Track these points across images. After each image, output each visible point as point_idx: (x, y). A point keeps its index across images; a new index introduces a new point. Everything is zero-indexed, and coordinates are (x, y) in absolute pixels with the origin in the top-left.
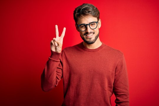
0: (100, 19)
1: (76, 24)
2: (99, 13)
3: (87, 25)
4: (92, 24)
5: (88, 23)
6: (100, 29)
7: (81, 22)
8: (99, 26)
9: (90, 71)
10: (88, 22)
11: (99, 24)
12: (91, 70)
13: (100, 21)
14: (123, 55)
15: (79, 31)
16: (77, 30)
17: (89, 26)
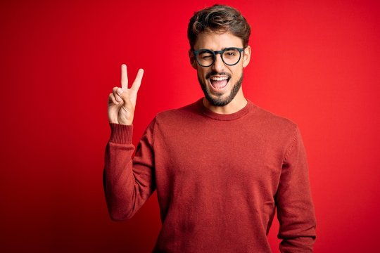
0: (249, 47)
1: (192, 49)
2: (249, 31)
3: (216, 52)
4: (229, 54)
5: (220, 50)
6: (245, 70)
7: (203, 44)
8: (246, 62)
9: (220, 166)
10: (219, 46)
11: (245, 57)
12: (222, 165)
13: (248, 51)
14: (297, 130)
15: (197, 69)
16: (191, 66)
17: (221, 57)
